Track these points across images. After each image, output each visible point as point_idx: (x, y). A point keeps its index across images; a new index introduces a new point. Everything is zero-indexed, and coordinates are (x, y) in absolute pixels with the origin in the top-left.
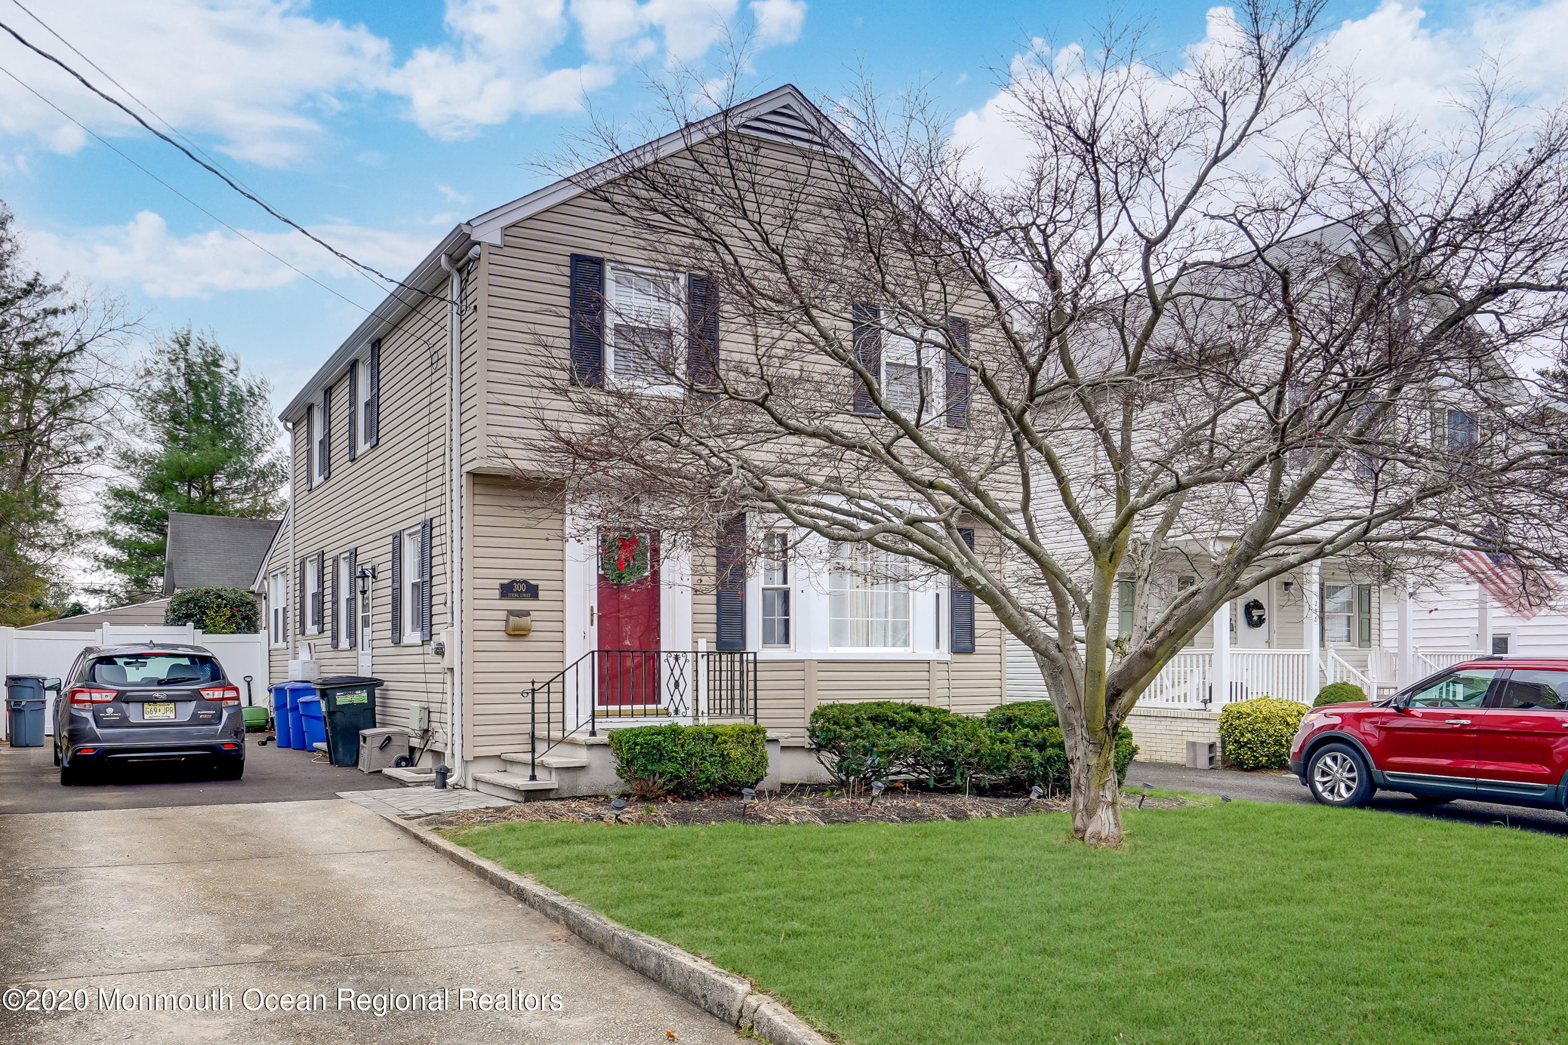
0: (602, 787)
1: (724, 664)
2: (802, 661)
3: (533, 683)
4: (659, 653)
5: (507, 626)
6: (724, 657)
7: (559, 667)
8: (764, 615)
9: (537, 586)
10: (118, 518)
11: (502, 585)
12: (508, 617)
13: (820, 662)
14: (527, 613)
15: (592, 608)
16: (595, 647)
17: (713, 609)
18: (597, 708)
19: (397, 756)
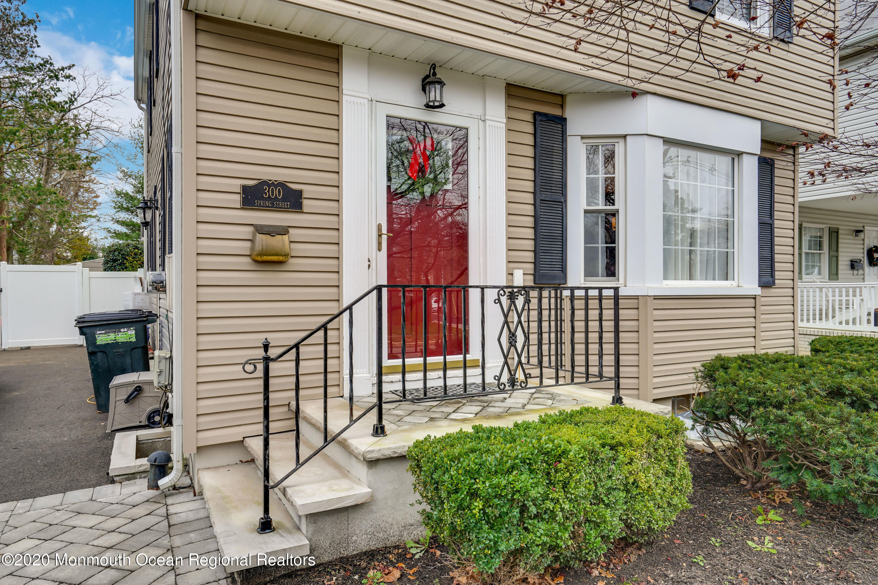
0: (395, 531)
1: (545, 301)
2: (637, 297)
3: (266, 347)
4: (466, 288)
5: (252, 249)
6: (545, 293)
7: (333, 308)
8: (586, 243)
9: (300, 192)
10: (121, 208)
11: (245, 189)
12: (254, 236)
13: (656, 298)
14: (283, 231)
15: (379, 227)
16: (384, 281)
17: (530, 233)
18: (387, 362)
19: (149, 409)
